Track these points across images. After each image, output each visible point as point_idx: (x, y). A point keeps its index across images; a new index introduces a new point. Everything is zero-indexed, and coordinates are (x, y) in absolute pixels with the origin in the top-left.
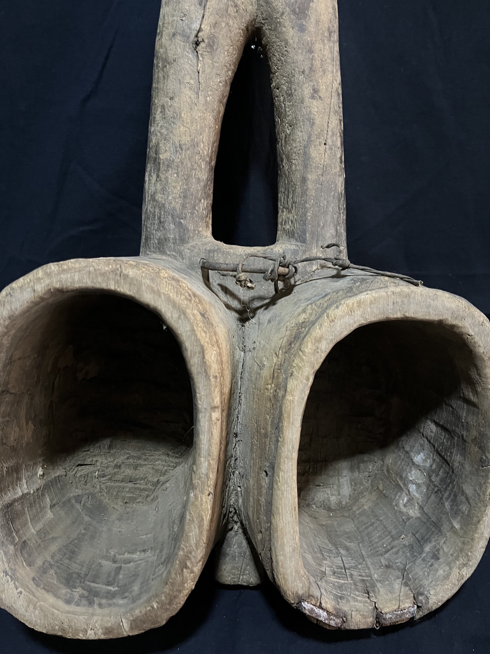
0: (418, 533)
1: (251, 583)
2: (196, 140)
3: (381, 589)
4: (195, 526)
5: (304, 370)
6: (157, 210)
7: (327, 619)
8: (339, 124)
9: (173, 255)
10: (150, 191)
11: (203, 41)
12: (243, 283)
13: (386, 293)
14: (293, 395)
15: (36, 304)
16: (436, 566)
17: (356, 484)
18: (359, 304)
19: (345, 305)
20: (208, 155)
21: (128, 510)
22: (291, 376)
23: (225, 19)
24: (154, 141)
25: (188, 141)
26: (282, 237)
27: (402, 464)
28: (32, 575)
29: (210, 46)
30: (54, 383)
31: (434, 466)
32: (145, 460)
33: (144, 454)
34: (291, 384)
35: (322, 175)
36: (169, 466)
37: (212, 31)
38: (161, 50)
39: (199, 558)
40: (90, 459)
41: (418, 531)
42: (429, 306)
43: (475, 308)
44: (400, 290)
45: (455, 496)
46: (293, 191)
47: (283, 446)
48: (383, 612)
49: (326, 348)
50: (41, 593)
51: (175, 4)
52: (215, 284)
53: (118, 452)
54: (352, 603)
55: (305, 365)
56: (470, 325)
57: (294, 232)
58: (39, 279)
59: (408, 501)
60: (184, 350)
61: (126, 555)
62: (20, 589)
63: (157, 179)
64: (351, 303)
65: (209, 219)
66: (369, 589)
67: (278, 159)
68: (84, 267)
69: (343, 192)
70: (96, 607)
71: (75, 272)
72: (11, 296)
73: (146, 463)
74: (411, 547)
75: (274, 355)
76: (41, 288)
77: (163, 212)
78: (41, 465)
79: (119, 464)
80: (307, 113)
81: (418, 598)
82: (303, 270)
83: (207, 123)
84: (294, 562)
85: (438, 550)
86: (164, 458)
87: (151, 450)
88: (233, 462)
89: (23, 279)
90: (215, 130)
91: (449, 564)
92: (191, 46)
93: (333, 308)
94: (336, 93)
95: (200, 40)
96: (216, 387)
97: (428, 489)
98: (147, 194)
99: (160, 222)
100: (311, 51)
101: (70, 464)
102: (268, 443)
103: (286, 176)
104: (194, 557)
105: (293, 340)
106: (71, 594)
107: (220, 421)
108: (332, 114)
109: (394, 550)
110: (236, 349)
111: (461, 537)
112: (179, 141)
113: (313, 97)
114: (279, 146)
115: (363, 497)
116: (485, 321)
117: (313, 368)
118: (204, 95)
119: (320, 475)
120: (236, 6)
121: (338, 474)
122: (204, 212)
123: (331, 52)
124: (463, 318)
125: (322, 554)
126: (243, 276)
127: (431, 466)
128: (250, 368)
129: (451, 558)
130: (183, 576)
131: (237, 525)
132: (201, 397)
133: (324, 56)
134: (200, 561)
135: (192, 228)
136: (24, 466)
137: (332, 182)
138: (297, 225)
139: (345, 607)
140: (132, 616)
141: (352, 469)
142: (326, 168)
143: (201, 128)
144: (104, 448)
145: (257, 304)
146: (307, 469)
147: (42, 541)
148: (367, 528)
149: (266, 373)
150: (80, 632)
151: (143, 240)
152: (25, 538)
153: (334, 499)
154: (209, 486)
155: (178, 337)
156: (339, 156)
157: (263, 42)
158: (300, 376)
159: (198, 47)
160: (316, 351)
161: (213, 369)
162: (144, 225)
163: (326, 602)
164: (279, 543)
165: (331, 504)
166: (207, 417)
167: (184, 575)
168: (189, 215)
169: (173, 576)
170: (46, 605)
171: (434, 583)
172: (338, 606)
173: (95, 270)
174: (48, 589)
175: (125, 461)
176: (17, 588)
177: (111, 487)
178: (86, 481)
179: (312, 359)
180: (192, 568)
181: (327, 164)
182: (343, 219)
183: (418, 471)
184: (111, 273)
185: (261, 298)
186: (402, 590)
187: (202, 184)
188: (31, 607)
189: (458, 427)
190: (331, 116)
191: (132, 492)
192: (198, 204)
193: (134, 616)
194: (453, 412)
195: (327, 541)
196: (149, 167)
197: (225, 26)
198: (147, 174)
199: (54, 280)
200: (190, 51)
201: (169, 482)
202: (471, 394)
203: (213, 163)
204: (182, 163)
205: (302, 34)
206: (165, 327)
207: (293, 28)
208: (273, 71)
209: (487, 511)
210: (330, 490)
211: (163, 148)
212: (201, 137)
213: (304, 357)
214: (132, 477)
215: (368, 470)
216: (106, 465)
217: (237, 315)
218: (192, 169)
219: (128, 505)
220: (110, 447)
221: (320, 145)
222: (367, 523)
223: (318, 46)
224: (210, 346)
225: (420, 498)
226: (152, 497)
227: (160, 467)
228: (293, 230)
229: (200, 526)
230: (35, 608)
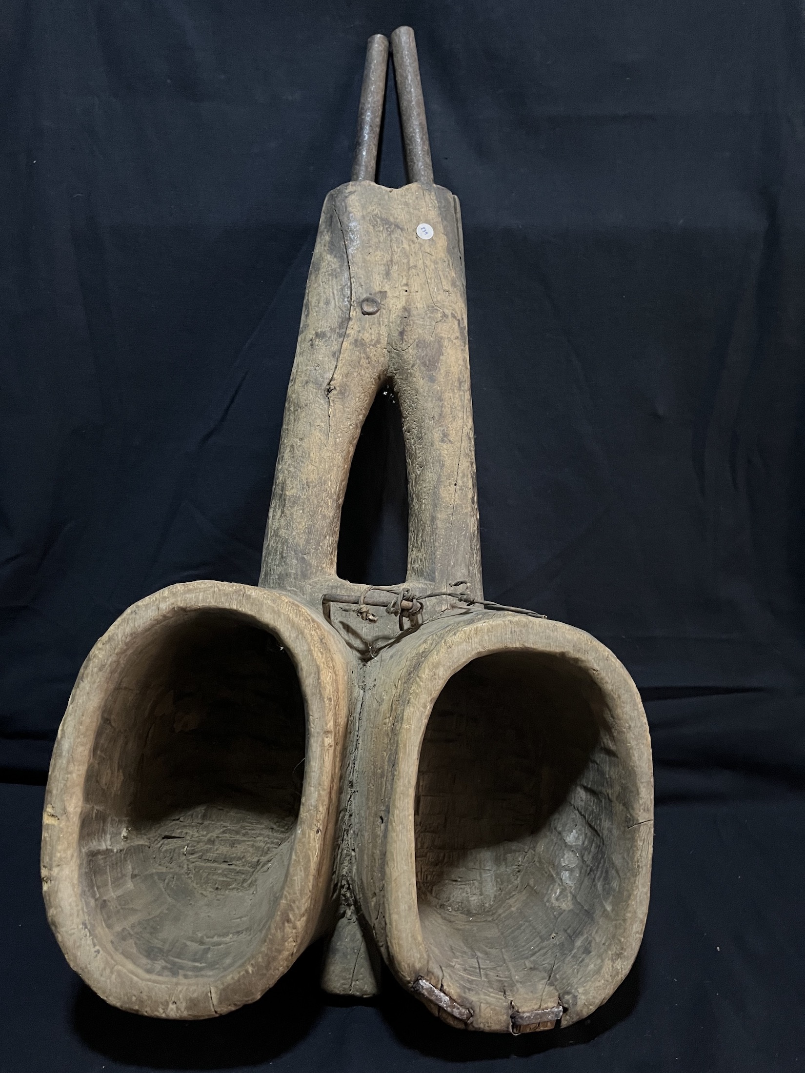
0: (570, 929)
1: (366, 993)
2: (323, 478)
3: (521, 990)
4: (300, 868)
5: (421, 696)
6: (280, 546)
7: (449, 1006)
8: (470, 466)
9: (293, 590)
10: (274, 526)
11: (335, 388)
12: (364, 615)
13: (504, 621)
14: (410, 724)
15: (158, 622)
16: (587, 961)
17: (502, 883)
18: (477, 631)
19: (462, 632)
20: (335, 492)
21: (219, 897)
22: (408, 703)
23: (357, 370)
24: (281, 478)
25: (315, 479)
26: (411, 576)
27: (555, 849)
28: (111, 938)
29: (342, 393)
30: (148, 733)
31: (586, 843)
32: (244, 835)
33: (243, 827)
34: (408, 711)
35: (452, 515)
36: (272, 843)
37: (345, 380)
38: (293, 395)
39: (303, 909)
40: (179, 831)
41: (570, 926)
42: (548, 638)
43: (598, 642)
44: (517, 619)
45: (607, 872)
46: (423, 530)
47: (398, 780)
48: (520, 1010)
49: (443, 675)
50: (119, 957)
51: (309, 355)
52: (336, 622)
53: (213, 824)
54: (482, 996)
55: (422, 691)
56: (594, 659)
57: (423, 571)
58: (164, 598)
59: (561, 893)
60: (300, 670)
61: (216, 939)
62: (97, 948)
63: (281, 515)
64: (468, 631)
65: (334, 556)
66: (506, 989)
67: (409, 498)
68: (209, 587)
69: (476, 532)
70: (181, 977)
71: (200, 592)
72: (136, 613)
73: (245, 839)
74: (562, 944)
75: (394, 687)
76: (165, 607)
77: (285, 547)
78: (126, 825)
79: (212, 839)
80: (436, 455)
81: (564, 998)
82: (432, 609)
83: (335, 463)
84: (409, 924)
85: (590, 943)
86: (267, 833)
87: (252, 823)
88: (347, 817)
89: (149, 598)
90: (344, 469)
91: (600, 956)
92: (323, 393)
93: (451, 635)
94: (467, 438)
95: (332, 387)
96: (330, 710)
97: (581, 872)
98: (270, 530)
99: (282, 557)
100: (440, 399)
101: (155, 834)
102: (384, 783)
103: (416, 515)
104: (298, 908)
105: (412, 669)
106: (152, 965)
107: (333, 747)
108: (462, 456)
109: (542, 952)
110: (355, 686)
111: (613, 920)
112: (307, 479)
113: (442, 441)
114: (410, 486)
115: (511, 897)
116: (610, 656)
117: (431, 695)
118: (334, 437)
119: (457, 867)
120: (368, 358)
121: (480, 866)
122: (329, 549)
123: (461, 400)
124: (586, 652)
125: (453, 952)
126: (364, 608)
127: (583, 843)
128: (369, 707)
129: (603, 947)
130: (284, 932)
131: (350, 909)
132: (314, 720)
133: (454, 403)
134: (303, 915)
135: (315, 565)
136: (109, 819)
137: (463, 522)
138: (426, 564)
139: (473, 997)
140: (223, 984)
141: (498, 861)
142: (456, 508)
143: (330, 467)
144: (197, 817)
145: (380, 644)
146: (441, 858)
147: (122, 908)
148: (513, 932)
149: (385, 707)
150: (161, 1006)
151: (262, 576)
152: (105, 898)
153: (474, 900)
154: (318, 821)
155: (295, 657)
156: (470, 496)
157: (395, 390)
158: (417, 703)
159: (330, 394)
160: (433, 677)
161: (327, 691)
162: (265, 560)
163: (448, 986)
164: (393, 897)
165: (470, 906)
166: (319, 742)
167: (286, 931)
168: (312, 551)
169: (273, 931)
170: (125, 971)
171: (583, 979)
172: (464, 995)
173: (219, 590)
174: (127, 955)
175: (220, 836)
176: (95, 946)
177: (201, 868)
178: (171, 858)
179: (430, 686)
180: (294, 922)
181: (457, 504)
182: (476, 560)
183: (571, 853)
184: (235, 594)
185: (386, 638)
186: (546, 990)
187: (328, 521)
188: (108, 971)
189: (603, 785)
190: (461, 459)
191: (226, 876)
192: (323, 540)
193: (225, 984)
194: (598, 769)
195: (462, 944)
196: (274, 503)
197: (357, 376)
198: (271, 510)
199: (179, 599)
200: (321, 397)
201: (271, 862)
202: (610, 742)
203: (341, 501)
204: (309, 500)
205: (432, 384)
206: (282, 648)
207: (423, 379)
208: (404, 416)
209: (637, 882)
210: (470, 888)
211: (290, 485)
212: (329, 476)
213: (421, 683)
214: (227, 856)
215: (516, 863)
216: (197, 839)
217: (358, 655)
218: (319, 506)
219: (219, 892)
220: (204, 817)
221: (450, 486)
222: (514, 926)
223: (447, 395)
224: (325, 666)
225: (572, 885)
226: (249, 882)
227: (262, 844)
228: (422, 568)
229: (307, 869)
230: (112, 972)
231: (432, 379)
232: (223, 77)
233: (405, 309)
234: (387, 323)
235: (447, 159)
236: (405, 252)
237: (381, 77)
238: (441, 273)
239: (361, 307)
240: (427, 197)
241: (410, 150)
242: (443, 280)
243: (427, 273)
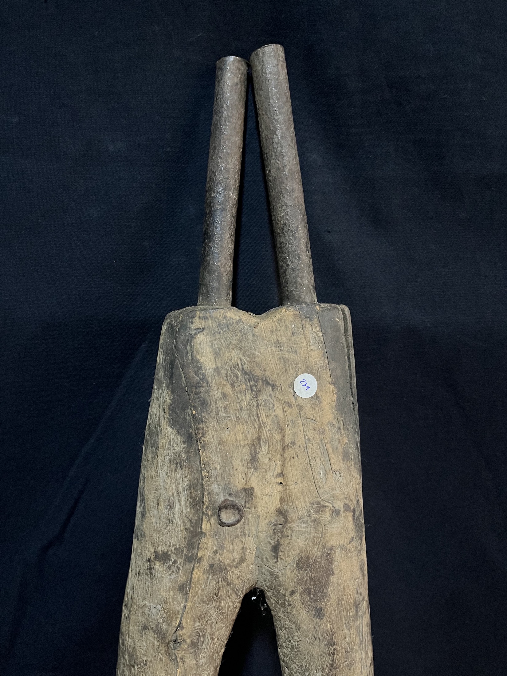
11: (184, 641)
95: (179, 639)
159: (177, 648)
200: (166, 654)
207: (307, 612)
231: (319, 613)
232: (15, 120)
233: (280, 512)
234: (254, 532)
235: (329, 232)
236: (278, 423)
237: (238, 127)
238: (328, 446)
239: (219, 516)
240: (308, 328)
241: (281, 243)
242: (332, 456)
243: (310, 450)
